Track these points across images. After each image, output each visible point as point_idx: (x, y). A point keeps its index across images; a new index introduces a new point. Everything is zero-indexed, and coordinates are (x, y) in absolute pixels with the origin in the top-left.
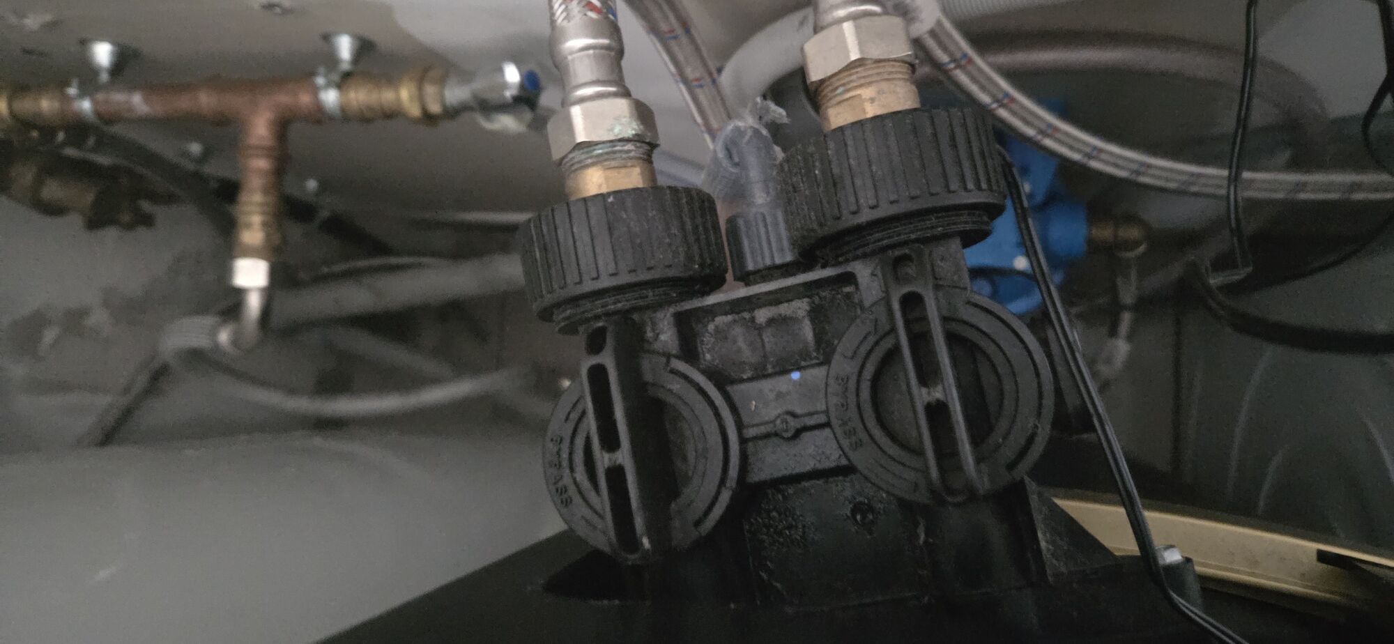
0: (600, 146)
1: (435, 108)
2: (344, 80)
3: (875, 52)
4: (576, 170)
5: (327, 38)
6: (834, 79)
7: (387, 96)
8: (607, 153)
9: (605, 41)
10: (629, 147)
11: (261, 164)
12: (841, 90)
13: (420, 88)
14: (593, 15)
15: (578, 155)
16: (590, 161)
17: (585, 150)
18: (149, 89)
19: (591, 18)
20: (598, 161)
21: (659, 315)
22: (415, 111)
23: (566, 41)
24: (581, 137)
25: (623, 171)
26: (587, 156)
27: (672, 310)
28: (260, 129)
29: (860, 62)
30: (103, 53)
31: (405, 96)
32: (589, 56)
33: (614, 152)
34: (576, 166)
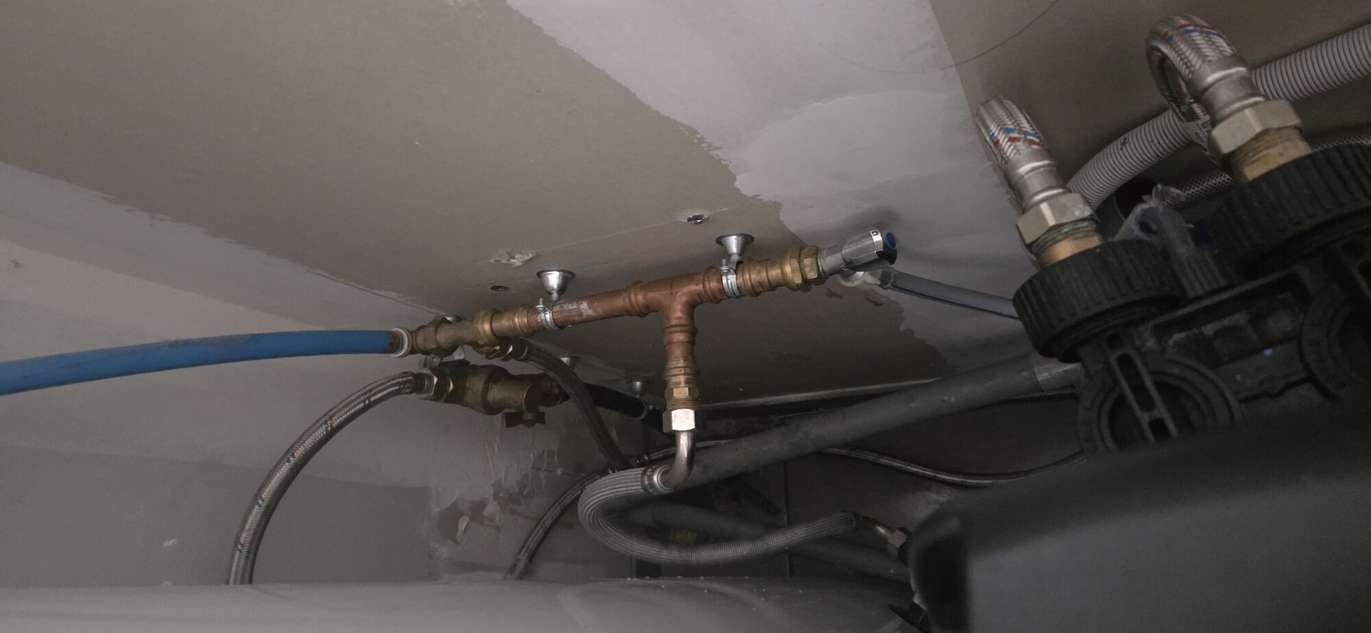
0: (1066, 226)
1: (812, 275)
2: (739, 267)
3: (1274, 123)
4: (1051, 245)
5: (720, 241)
6: (1244, 148)
7: (775, 273)
8: (1072, 230)
9: (1046, 162)
10: (1086, 224)
11: (680, 337)
12: (1252, 154)
13: (799, 262)
14: (1034, 147)
15: (1052, 235)
16: (1060, 237)
17: (1057, 230)
18: (591, 298)
19: (1035, 150)
20: (1067, 236)
21: (1141, 329)
22: (798, 280)
23: (1019, 168)
24: (1052, 222)
25: (1086, 239)
26: (1058, 234)
27: (1150, 324)
28: (677, 313)
29: (1265, 132)
30: (554, 279)
31: (790, 270)
32: (1040, 173)
33: (1078, 228)
34: (1048, 244)
